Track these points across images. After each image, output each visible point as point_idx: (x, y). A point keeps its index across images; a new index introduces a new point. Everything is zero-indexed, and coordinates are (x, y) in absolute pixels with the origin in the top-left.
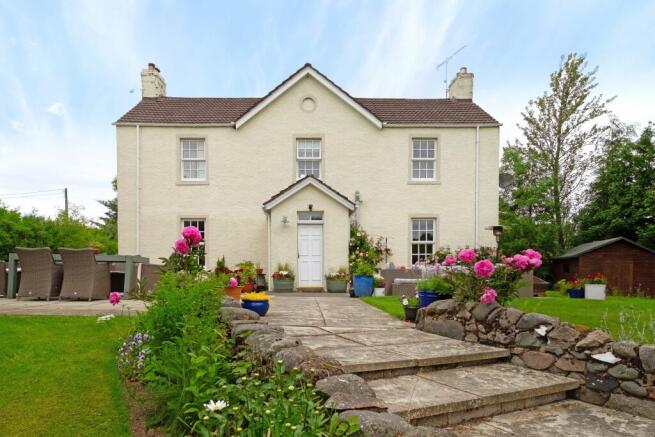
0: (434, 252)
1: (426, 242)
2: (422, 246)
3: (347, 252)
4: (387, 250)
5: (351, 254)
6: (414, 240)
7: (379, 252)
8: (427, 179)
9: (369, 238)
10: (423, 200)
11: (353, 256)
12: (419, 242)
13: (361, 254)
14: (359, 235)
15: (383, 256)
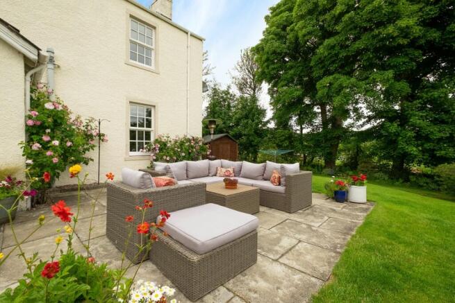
0: (152, 139)
1: (145, 129)
2: (141, 133)
3: (22, 137)
4: (100, 135)
5: (30, 141)
6: (132, 125)
7: (89, 137)
8: (145, 65)
9: (73, 117)
10: (141, 85)
11: (36, 146)
12: (137, 128)
13: (56, 143)
14: (49, 106)
15: (95, 142)
